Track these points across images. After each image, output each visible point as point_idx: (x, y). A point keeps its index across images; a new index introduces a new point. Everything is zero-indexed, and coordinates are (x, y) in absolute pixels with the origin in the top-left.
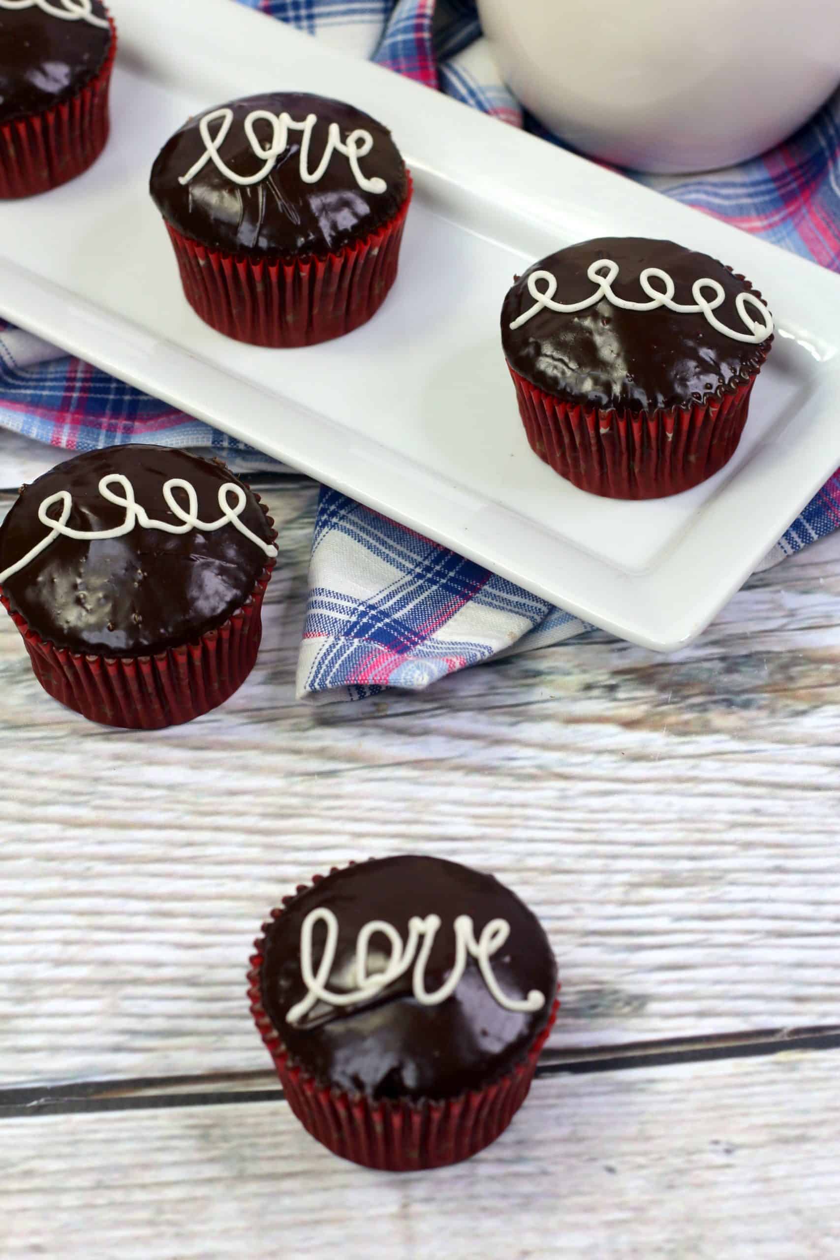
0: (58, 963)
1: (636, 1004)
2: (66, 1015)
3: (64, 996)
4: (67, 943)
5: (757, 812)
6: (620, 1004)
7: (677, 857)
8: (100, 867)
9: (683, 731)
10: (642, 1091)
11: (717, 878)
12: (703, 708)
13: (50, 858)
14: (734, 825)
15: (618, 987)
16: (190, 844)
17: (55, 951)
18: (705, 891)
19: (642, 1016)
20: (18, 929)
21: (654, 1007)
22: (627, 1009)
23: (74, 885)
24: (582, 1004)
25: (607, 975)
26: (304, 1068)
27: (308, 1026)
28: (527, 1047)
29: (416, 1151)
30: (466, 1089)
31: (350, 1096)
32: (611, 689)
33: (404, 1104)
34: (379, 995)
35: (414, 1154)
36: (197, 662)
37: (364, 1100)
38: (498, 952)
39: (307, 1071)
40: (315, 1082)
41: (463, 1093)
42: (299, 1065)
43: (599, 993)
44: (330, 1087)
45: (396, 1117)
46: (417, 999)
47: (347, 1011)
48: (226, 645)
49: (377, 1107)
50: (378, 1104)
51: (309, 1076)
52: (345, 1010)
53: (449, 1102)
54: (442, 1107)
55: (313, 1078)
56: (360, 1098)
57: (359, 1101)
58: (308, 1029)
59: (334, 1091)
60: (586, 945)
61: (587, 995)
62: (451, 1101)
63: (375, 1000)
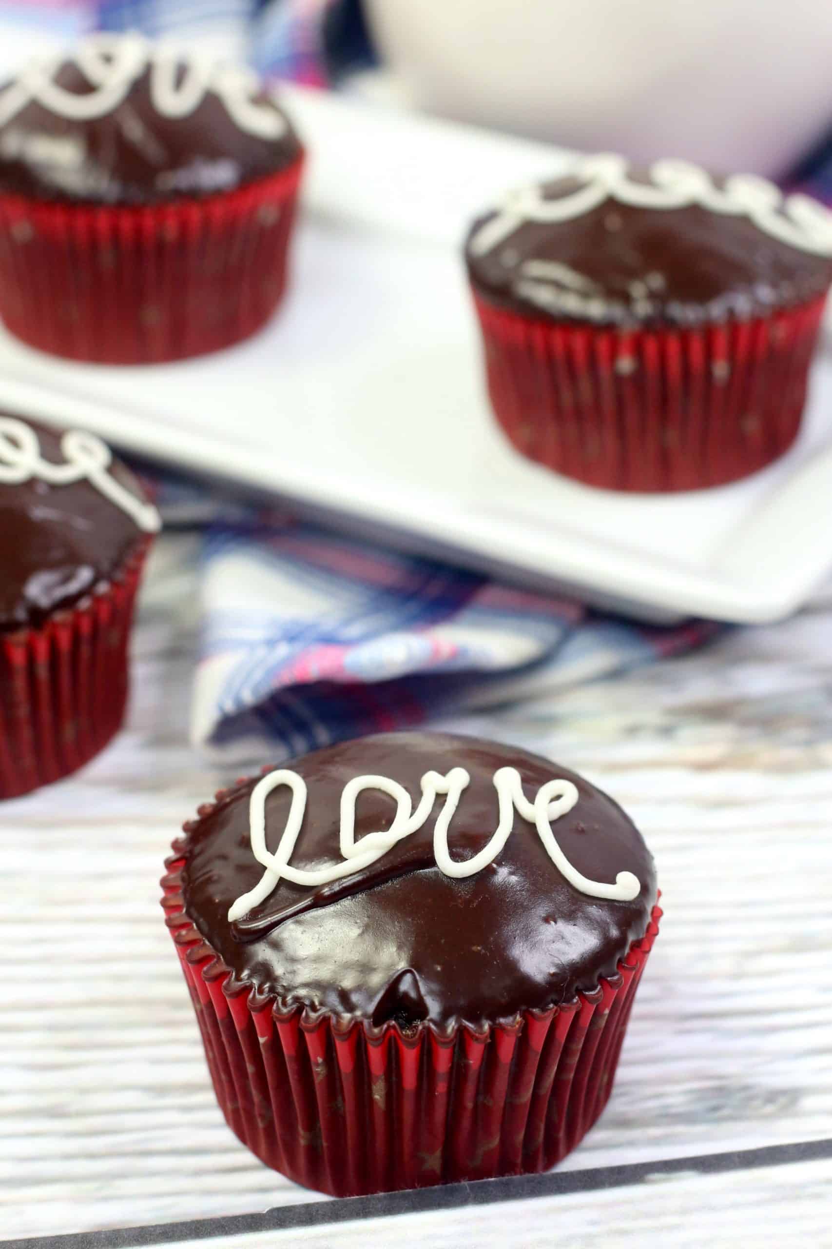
1: (782, 1100)
6: (757, 1103)
9: (785, 768)
10: (817, 1196)
12: (809, 743)
15: (750, 1081)
16: (41, 941)
19: (796, 1115)
21: (808, 1103)
22: (769, 1109)
24: (699, 1107)
25: (729, 1067)
26: (256, 988)
27: (261, 924)
28: (618, 957)
29: (438, 1153)
30: (524, 1008)
31: (333, 1021)
32: (666, 732)
33: (424, 1028)
34: (378, 865)
35: (433, 1161)
36: (43, 671)
37: (357, 1026)
38: (562, 817)
39: (261, 991)
40: (275, 1005)
41: (518, 1012)
42: (248, 984)
43: (721, 1091)
44: (300, 1010)
45: (410, 1056)
46: (439, 868)
47: (326, 894)
48: (85, 650)
49: (379, 1036)
50: (382, 1029)
51: (264, 999)
52: (324, 893)
53: (495, 1026)
54: (485, 1033)
55: (272, 1001)
56: (350, 1022)
57: (349, 1029)
58: (261, 927)
59: (307, 1015)
60: (689, 1032)
61: (701, 1095)
62: (500, 1024)
63: (373, 873)
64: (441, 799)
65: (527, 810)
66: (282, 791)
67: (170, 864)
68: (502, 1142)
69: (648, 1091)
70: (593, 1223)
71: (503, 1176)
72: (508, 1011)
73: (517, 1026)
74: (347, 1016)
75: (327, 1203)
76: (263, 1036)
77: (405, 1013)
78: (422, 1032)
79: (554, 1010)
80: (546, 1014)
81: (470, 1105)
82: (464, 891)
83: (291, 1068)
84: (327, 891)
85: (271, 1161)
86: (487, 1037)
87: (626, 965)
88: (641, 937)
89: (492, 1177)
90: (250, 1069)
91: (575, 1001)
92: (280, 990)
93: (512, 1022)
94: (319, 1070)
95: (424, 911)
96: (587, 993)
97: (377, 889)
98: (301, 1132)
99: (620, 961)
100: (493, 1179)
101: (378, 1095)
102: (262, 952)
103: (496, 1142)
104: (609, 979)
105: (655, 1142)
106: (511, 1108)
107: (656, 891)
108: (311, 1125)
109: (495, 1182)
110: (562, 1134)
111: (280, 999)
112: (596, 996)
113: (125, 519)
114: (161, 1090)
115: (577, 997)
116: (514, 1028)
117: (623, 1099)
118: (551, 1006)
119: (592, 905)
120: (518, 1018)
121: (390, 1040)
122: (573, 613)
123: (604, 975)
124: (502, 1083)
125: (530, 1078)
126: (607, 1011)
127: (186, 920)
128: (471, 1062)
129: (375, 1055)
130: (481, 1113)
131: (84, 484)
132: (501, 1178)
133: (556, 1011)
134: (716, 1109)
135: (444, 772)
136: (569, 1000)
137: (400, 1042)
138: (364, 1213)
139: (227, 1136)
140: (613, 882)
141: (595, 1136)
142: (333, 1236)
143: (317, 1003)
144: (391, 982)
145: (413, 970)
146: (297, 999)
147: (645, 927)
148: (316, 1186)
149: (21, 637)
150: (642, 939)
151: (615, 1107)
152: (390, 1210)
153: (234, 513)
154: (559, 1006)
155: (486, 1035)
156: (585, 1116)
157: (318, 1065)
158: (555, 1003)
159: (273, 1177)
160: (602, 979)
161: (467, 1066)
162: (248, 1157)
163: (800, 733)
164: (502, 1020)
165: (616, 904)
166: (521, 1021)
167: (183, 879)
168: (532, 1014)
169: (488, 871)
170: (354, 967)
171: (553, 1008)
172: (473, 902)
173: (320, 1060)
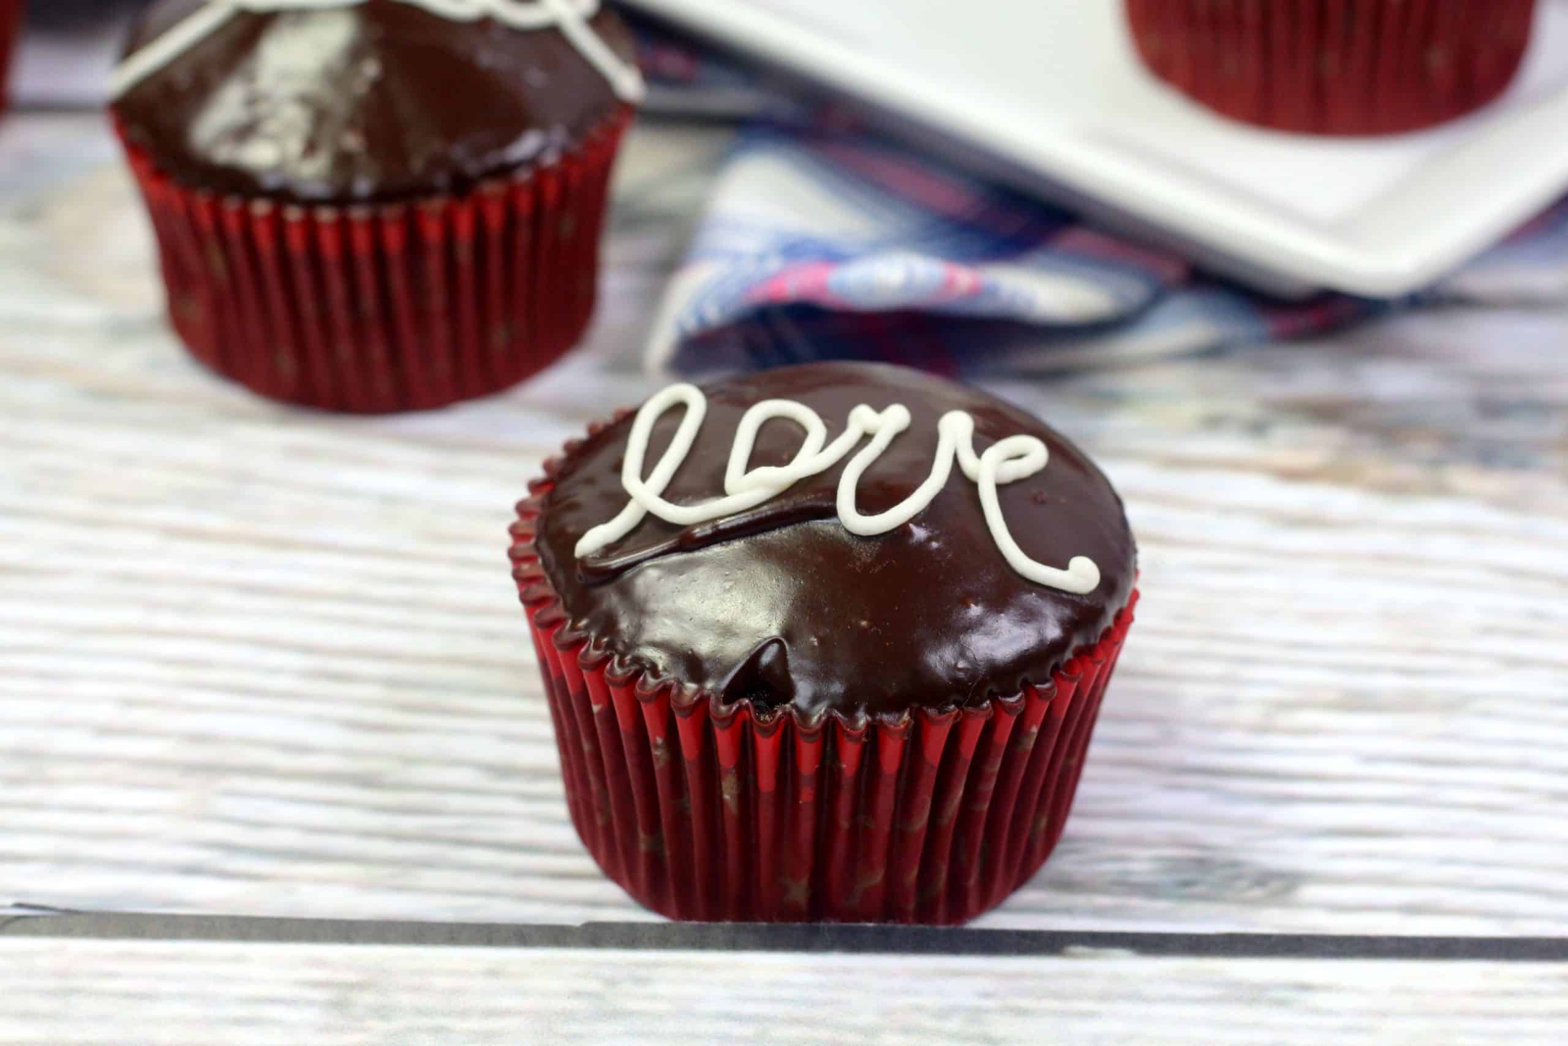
0: (105, 731)
1: (1275, 885)
2: (101, 810)
3: (107, 781)
4: (130, 703)
5: (1538, 615)
6: (1243, 884)
7: (1372, 669)
8: (224, 599)
9: (1397, 490)
10: (1281, 1003)
11: (1453, 705)
12: (1436, 463)
13: (129, 578)
14: (1489, 631)
15: (1242, 856)
16: (406, 580)
17: (105, 713)
18: (1431, 723)
20: (42, 675)
21: (1310, 892)
22: (1257, 892)
23: (165, 620)
24: (1165, 878)
25: (1219, 837)
26: (593, 640)
27: (616, 563)
28: (1052, 662)
29: (804, 882)
30: (916, 705)
31: (674, 691)
32: (1257, 428)
33: (784, 713)
34: (765, 508)
35: (799, 892)
36: (464, 252)
37: (703, 701)
38: (1018, 482)
39: (597, 647)
40: (609, 664)
41: (908, 709)
42: (583, 636)
43: (1201, 864)
44: (637, 674)
45: (766, 747)
46: (840, 520)
47: (698, 535)
48: (524, 236)
49: (724, 715)
50: (731, 708)
51: (600, 655)
52: (695, 534)
53: (876, 723)
54: (860, 729)
55: (607, 659)
56: (695, 694)
57: (692, 702)
58: (614, 567)
59: (645, 681)
60: (1180, 788)
61: (1175, 864)
62: (881, 721)
63: (757, 517)
64: (866, 438)
65: (970, 464)
66: (678, 409)
67: (534, 487)
68: (888, 879)
69: (1111, 851)
70: (986, 995)
71: (885, 922)
72: (895, 706)
73: (902, 726)
74: (691, 687)
75: (657, 926)
76: (597, 703)
77: (767, 693)
78: (780, 718)
79: (954, 713)
80: (944, 716)
81: (844, 824)
82: (866, 553)
83: (628, 746)
84: (698, 532)
85: (612, 871)
86: (862, 734)
87: (1064, 673)
88: (1092, 641)
89: (870, 921)
90: (586, 747)
91: (985, 705)
92: (620, 647)
93: (900, 721)
94: (659, 754)
95: (811, 570)
96: (1003, 699)
97: (761, 537)
98: (641, 835)
99: (1056, 667)
100: (871, 925)
101: (729, 792)
102: (610, 599)
103: (877, 877)
104: (1038, 686)
105: (1099, 912)
106: (898, 837)
107: (1129, 591)
108: (653, 826)
109: (874, 928)
110: (972, 881)
111: (616, 659)
112: (1015, 704)
113: (601, 82)
114: (504, 771)
115: (988, 702)
116: (898, 728)
117: (1074, 857)
118: (952, 707)
119: (1031, 592)
120: (906, 716)
121: (744, 723)
122: (1171, 272)
123: (1030, 680)
124: (886, 801)
125: (925, 800)
126: (1035, 730)
127: (533, 553)
128: (844, 766)
129: (723, 741)
130: (859, 836)
131: (553, 33)
132: (882, 925)
133: (958, 715)
134: (1186, 884)
135: (879, 408)
136: (977, 704)
137: (755, 729)
138: (700, 943)
139: (568, 835)
140: (1064, 566)
141: (1026, 896)
142: (656, 965)
143: (660, 667)
144: (752, 653)
145: (783, 639)
146: (637, 660)
147: (1100, 632)
148: (657, 906)
149: (435, 206)
150: (1094, 646)
151: (1059, 863)
152: (733, 944)
153: (784, 108)
154: (962, 710)
155: (860, 731)
156: (1009, 866)
157: (657, 746)
158: (958, 704)
159: (612, 891)
160: (1027, 686)
161: (840, 770)
162: (587, 863)
163: (1425, 449)
164: (886, 717)
165: (1064, 596)
166: (909, 720)
167: (543, 505)
168: (926, 715)
169: (902, 532)
170: (715, 628)
171: (953, 711)
172: (875, 567)
173: (659, 741)
